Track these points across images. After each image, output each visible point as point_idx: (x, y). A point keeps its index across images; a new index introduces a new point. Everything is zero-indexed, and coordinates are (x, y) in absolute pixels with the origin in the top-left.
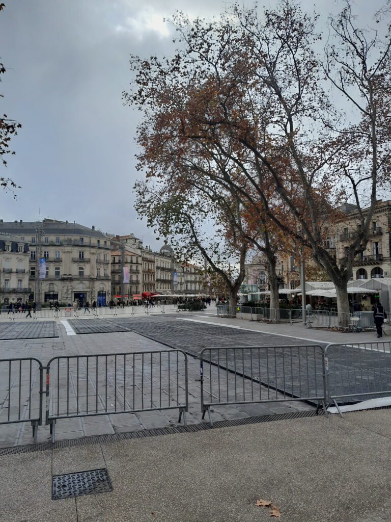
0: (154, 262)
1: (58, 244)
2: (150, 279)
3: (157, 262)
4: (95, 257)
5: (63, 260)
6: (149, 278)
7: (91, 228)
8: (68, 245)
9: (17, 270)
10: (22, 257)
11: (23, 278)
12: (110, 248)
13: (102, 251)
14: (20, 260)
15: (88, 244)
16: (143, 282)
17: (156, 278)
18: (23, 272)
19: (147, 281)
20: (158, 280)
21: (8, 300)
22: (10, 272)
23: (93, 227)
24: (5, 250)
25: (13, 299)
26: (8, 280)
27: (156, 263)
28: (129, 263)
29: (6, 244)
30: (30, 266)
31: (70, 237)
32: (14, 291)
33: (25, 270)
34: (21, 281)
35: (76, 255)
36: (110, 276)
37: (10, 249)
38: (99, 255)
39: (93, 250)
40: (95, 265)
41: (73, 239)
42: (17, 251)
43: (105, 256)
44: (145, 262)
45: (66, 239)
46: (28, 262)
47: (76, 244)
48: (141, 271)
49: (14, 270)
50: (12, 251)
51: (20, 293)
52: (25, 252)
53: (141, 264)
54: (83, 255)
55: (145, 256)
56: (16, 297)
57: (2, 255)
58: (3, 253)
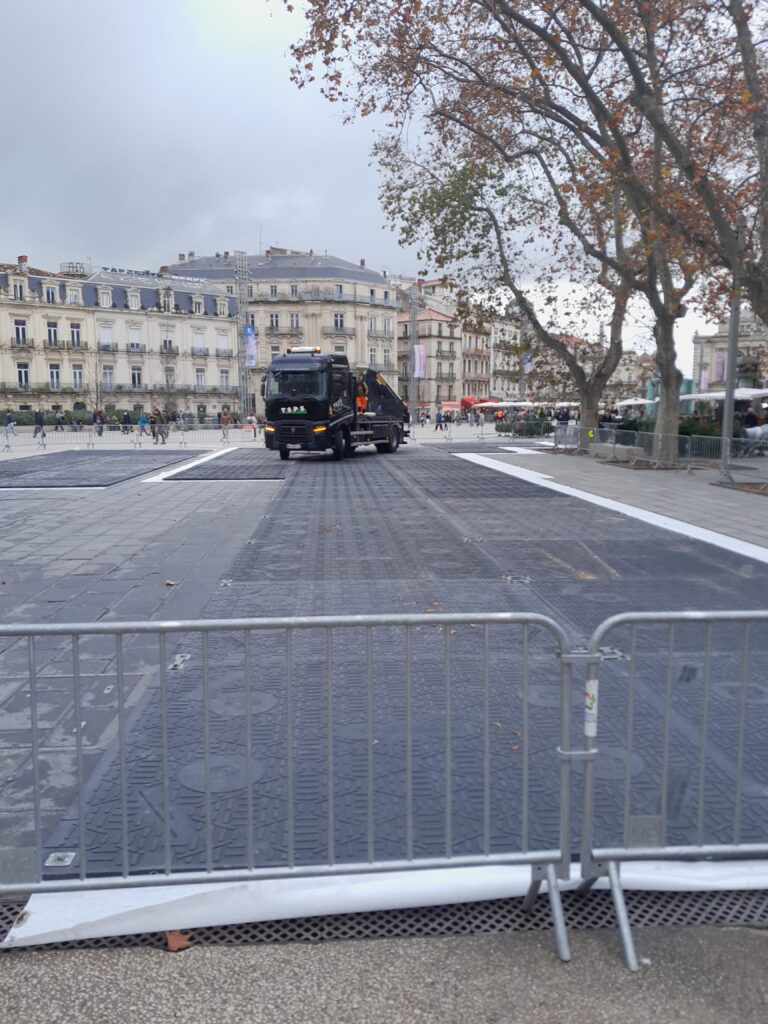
0: (488, 334)
1: (295, 299)
2: (479, 371)
4: (366, 324)
5: (306, 332)
6: (476, 368)
7: (359, 264)
8: (314, 302)
9: (217, 350)
10: (226, 325)
11: (230, 367)
12: (395, 305)
13: (380, 312)
14: (222, 332)
15: (351, 299)
16: (464, 377)
17: (492, 367)
18: (229, 356)
19: (472, 375)
20: (496, 373)
21: (205, 408)
22: (205, 355)
23: (363, 262)
24: (192, 312)
25: (214, 407)
26: (203, 370)
27: (493, 335)
28: (435, 337)
29: (194, 300)
31: (317, 284)
32: (214, 392)
33: (232, 351)
34: (227, 372)
35: (328, 321)
36: (396, 363)
37: (203, 310)
38: (373, 319)
39: (362, 311)
40: (366, 342)
41: (321, 289)
42: (216, 314)
43: (386, 322)
44: (468, 335)
45: (310, 288)
46: (236, 336)
47: (329, 297)
48: (459, 354)
49: (212, 352)
50: (206, 313)
51: (225, 395)
52: (230, 315)
53: (460, 339)
54: (342, 321)
56: (219, 402)
57: (188, 321)
58: (190, 318)
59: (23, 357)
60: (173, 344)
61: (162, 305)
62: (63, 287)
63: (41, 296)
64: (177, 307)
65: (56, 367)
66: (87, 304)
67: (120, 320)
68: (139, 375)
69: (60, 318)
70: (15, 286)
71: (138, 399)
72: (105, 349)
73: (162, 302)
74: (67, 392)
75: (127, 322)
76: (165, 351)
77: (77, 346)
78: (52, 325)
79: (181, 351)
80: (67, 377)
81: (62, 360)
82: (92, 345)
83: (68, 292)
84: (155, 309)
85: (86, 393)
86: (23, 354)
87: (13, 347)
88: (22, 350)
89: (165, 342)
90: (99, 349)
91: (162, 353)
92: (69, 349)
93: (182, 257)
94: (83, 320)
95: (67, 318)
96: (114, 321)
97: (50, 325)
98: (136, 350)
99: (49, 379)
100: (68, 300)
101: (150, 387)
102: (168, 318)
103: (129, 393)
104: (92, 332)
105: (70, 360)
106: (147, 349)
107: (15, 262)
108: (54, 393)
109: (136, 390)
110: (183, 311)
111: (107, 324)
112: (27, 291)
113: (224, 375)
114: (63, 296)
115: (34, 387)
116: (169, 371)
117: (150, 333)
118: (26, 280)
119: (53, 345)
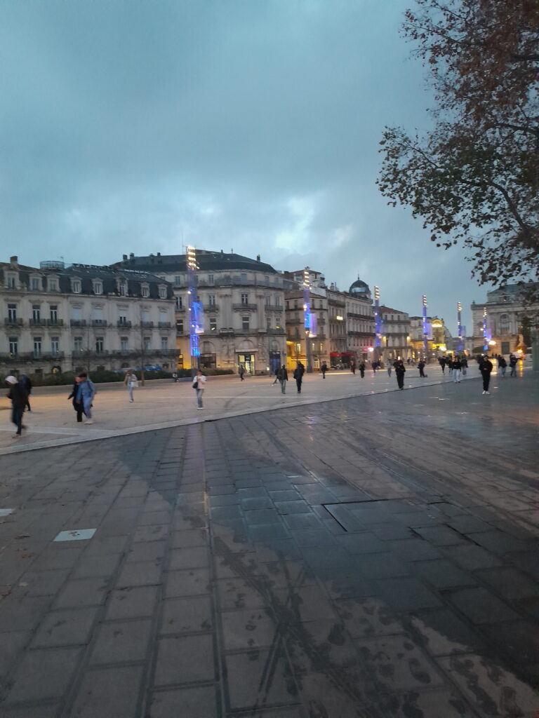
0: (343, 306)
1: (212, 285)
2: (340, 332)
3: (348, 306)
4: (264, 301)
5: (221, 308)
6: (337, 331)
7: (256, 259)
8: (226, 287)
9: (159, 323)
10: (166, 305)
11: (169, 335)
12: (282, 287)
13: (273, 292)
14: (162, 309)
15: (253, 283)
16: (331, 336)
17: (347, 330)
18: (168, 327)
19: (336, 335)
20: (351, 334)
22: (150, 326)
23: (258, 258)
24: (141, 296)
26: (149, 338)
27: (346, 308)
29: (142, 287)
30: (176, 318)
31: (228, 274)
32: (158, 354)
33: (170, 323)
34: (166, 339)
35: (237, 299)
36: (284, 328)
37: (148, 294)
38: (268, 300)
39: (260, 292)
40: (264, 313)
41: (232, 277)
42: (158, 297)
43: (277, 300)
44: (332, 307)
45: (223, 277)
46: (174, 312)
47: (237, 283)
48: (327, 321)
49: (156, 324)
50: (151, 297)
51: (165, 356)
52: (168, 298)
53: (328, 310)
54: (246, 299)
55: (331, 298)
56: (161, 362)
57: (138, 302)
58: (139, 300)
59: (14, 333)
60: (127, 320)
61: (119, 290)
62: (44, 280)
63: (28, 284)
64: (130, 292)
65: (39, 339)
66: (62, 291)
67: (88, 302)
68: (101, 343)
69: (43, 302)
70: (9, 279)
71: (102, 362)
72: (76, 324)
73: (118, 288)
74: (48, 359)
75: (92, 304)
76: (121, 325)
77: (55, 323)
78: (36, 307)
79: (133, 324)
80: (47, 347)
81: (44, 334)
82: (67, 321)
83: (49, 282)
84: (114, 294)
85: (61, 358)
86: (14, 331)
87: (7, 325)
88: (14, 327)
89: (121, 318)
90: (72, 325)
91: (119, 326)
92: (49, 325)
93: (125, 257)
94: (59, 303)
95: (48, 302)
96: (83, 303)
97: (34, 307)
98: (100, 325)
99: (33, 349)
100: (49, 288)
101: (110, 353)
102: (123, 300)
103: (95, 358)
104: (66, 312)
105: (49, 334)
106: (108, 324)
107: (8, 261)
108: (37, 360)
109: (100, 355)
110: (134, 295)
111: (77, 305)
112: (18, 283)
113: (164, 341)
114: (45, 285)
115: (22, 355)
116: (124, 339)
117: (110, 311)
118: (17, 273)
119: (36, 322)
